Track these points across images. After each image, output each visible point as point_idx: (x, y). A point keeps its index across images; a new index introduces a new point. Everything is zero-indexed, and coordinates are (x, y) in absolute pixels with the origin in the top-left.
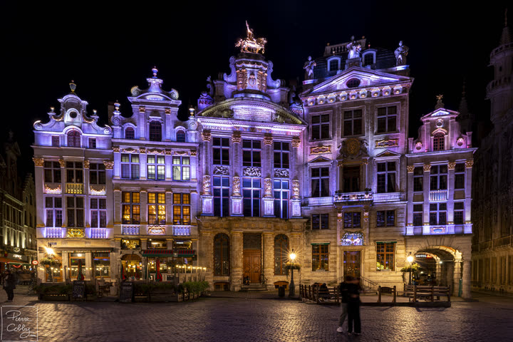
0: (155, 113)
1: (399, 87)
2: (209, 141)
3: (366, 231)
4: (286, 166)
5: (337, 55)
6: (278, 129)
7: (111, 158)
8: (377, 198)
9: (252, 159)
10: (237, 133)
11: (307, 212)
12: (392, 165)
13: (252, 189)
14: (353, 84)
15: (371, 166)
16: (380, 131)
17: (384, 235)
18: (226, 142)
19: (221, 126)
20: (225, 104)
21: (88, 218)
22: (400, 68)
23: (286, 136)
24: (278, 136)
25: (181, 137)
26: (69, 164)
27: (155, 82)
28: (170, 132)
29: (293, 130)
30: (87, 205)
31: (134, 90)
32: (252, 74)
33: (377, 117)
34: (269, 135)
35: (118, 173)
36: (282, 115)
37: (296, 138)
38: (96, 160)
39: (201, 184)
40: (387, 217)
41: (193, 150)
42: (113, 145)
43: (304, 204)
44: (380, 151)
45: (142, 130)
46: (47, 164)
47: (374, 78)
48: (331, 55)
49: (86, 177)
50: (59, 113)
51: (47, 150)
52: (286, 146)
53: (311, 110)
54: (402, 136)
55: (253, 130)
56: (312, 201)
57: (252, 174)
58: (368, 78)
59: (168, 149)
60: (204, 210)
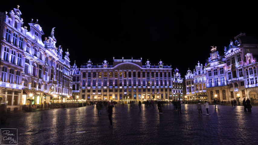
0: (199, 69)
1: (240, 50)
2: (207, 72)
3: (239, 87)
4: (223, 73)
5: (237, 40)
6: (220, 66)
7: (194, 79)
8: (240, 78)
9: (216, 73)
10: (212, 69)
11: (228, 83)
12: (241, 70)
13: (216, 80)
14: (232, 51)
15: (238, 70)
16: (238, 61)
17: (242, 88)
18: (210, 71)
19: (209, 69)
20: (209, 64)
21: (192, 90)
22: (239, 45)
23: (222, 67)
24: (220, 67)
25: (203, 72)
26: (189, 81)
27: (199, 64)
28: (201, 72)
29: (223, 65)
30: (192, 88)
31: (196, 66)
32: (214, 56)
33: (237, 58)
34: (218, 68)
35: (195, 82)
36: (219, 63)
37: (224, 66)
38: (192, 80)
39: (206, 81)
40: (242, 83)
41: (205, 75)
42: (194, 77)
43: (227, 82)
44: (238, 66)
45: (197, 73)
46: (187, 82)
47: (235, 49)
48: (236, 40)
49: (191, 83)
50: (188, 73)
51: (187, 80)
52: (223, 68)
53: (227, 59)
54: (242, 61)
55: (215, 67)
56: (229, 81)
57: (216, 77)
58: (234, 49)
59: (201, 75)
60: (207, 86)
